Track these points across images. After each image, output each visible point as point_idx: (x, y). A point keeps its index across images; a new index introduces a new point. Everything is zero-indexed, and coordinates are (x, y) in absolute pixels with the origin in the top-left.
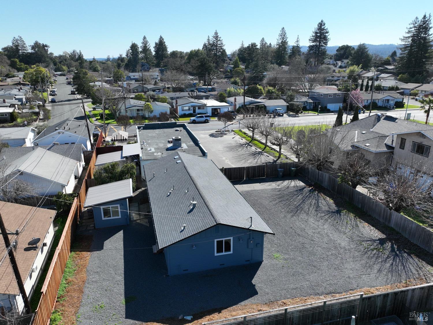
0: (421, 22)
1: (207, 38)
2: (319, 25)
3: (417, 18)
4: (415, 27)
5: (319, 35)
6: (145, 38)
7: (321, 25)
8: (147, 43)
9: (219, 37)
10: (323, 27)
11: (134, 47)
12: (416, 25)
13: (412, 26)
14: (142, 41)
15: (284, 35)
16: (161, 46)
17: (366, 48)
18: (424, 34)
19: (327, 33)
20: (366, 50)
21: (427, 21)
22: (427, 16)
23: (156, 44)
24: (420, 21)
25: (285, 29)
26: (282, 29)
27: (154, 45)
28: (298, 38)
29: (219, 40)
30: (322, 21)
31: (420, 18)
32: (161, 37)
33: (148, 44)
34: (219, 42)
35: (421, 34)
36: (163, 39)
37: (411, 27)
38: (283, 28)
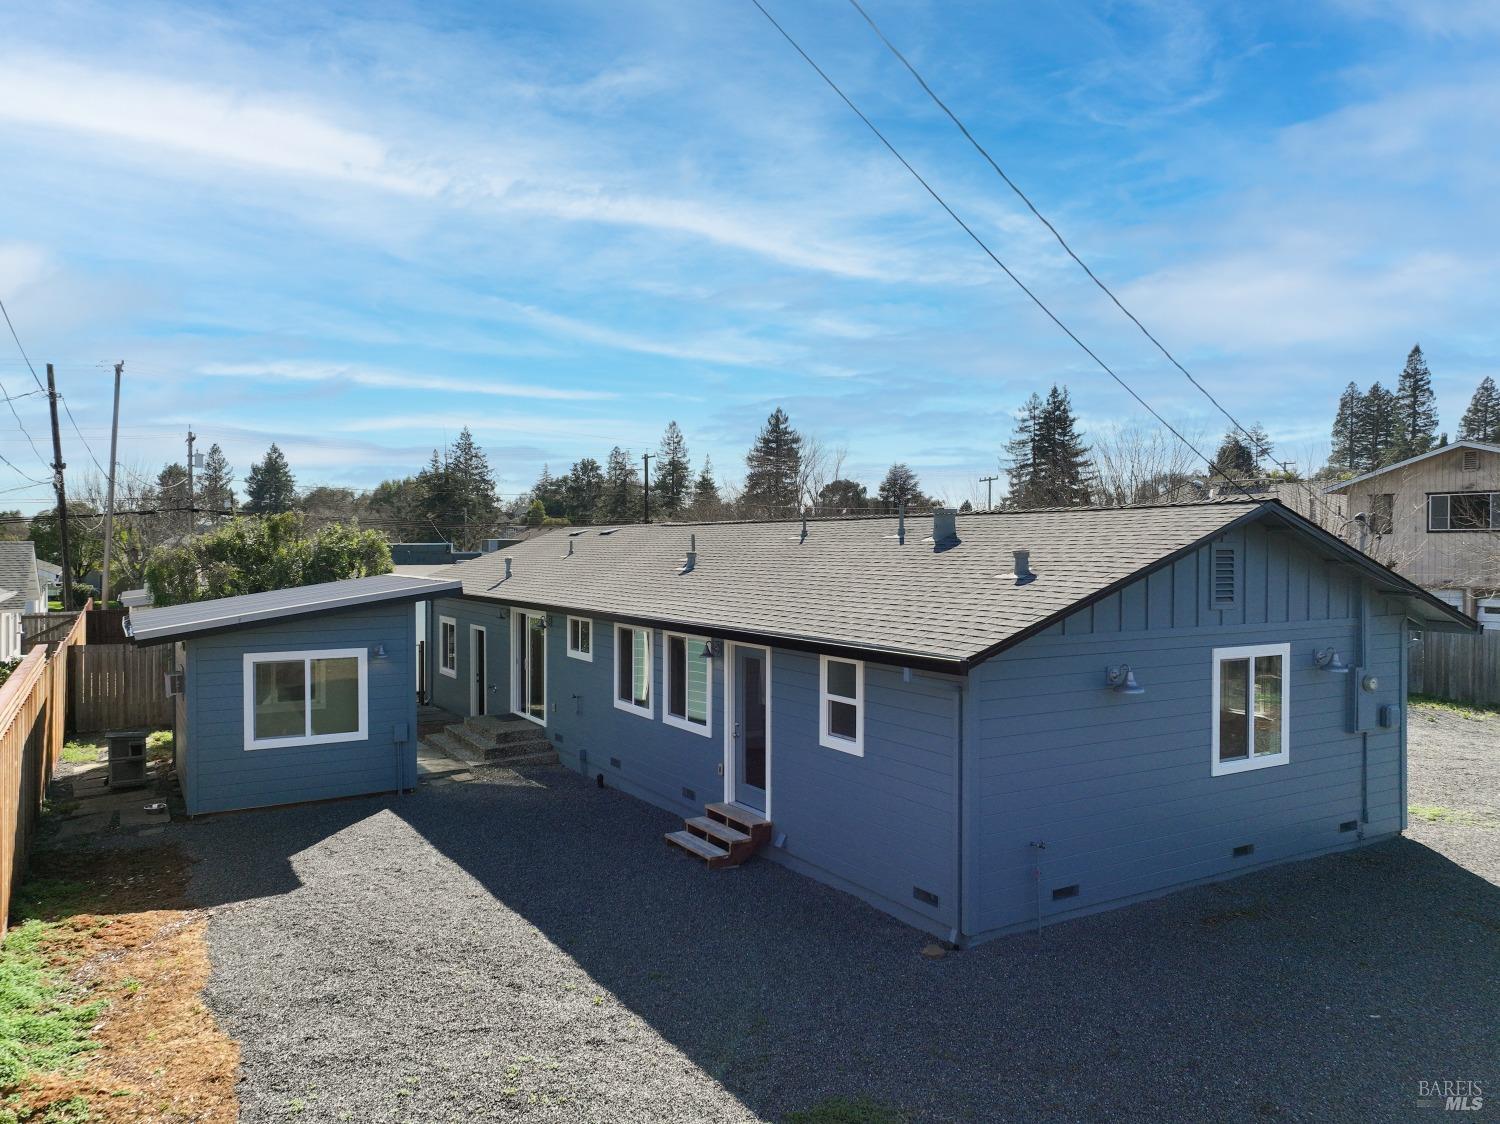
0: (1049, 404)
2: (773, 422)
3: (1035, 396)
4: (1034, 418)
5: (774, 445)
6: (215, 449)
7: (777, 420)
8: (221, 468)
10: (782, 426)
11: (172, 476)
12: (1037, 412)
13: (1026, 414)
16: (271, 479)
17: (911, 477)
18: (1060, 434)
19: (796, 441)
20: (912, 482)
21: (1061, 403)
22: (1060, 390)
23: (255, 470)
24: (1045, 403)
26: (671, 427)
28: (708, 463)
29: (476, 456)
30: (779, 411)
31: (1044, 398)
32: (275, 450)
33: (225, 471)
34: (474, 462)
35: (1054, 434)
36: (280, 455)
37: (1026, 417)
38: (674, 424)
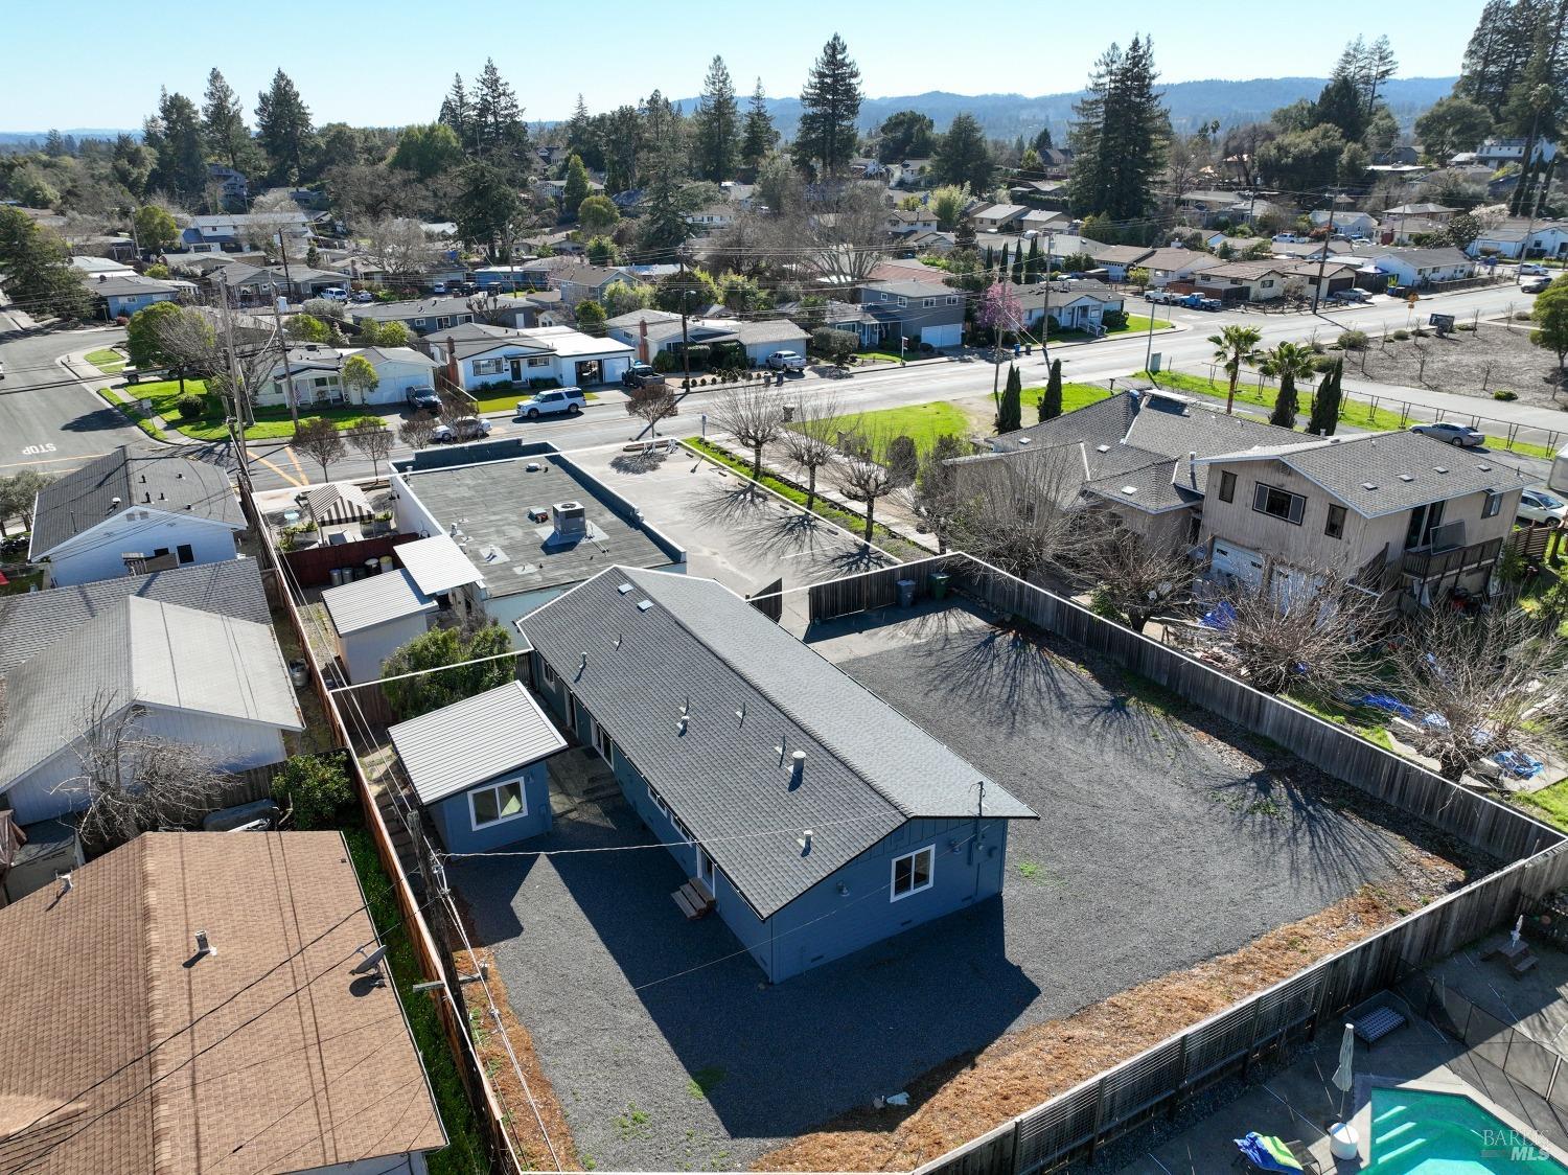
0: (1127, 59)
1: (455, 83)
2: (829, 52)
3: (1114, 47)
4: (1111, 73)
5: (828, 80)
6: (215, 76)
7: (834, 49)
8: (226, 97)
9: (501, 82)
10: (839, 57)
11: (175, 108)
12: (1114, 67)
13: (1103, 69)
14: (206, 87)
15: (724, 82)
16: (282, 104)
17: (978, 130)
18: (1137, 96)
19: (854, 75)
20: (979, 135)
21: (1142, 57)
22: (1143, 42)
23: (263, 98)
24: (1124, 56)
25: (726, 62)
26: (715, 62)
27: (257, 104)
28: (759, 87)
29: (504, 94)
30: (836, 38)
31: (1125, 48)
32: (281, 76)
33: (232, 100)
34: (503, 101)
35: (1129, 96)
36: (289, 83)
37: (1102, 72)
38: (719, 58)
